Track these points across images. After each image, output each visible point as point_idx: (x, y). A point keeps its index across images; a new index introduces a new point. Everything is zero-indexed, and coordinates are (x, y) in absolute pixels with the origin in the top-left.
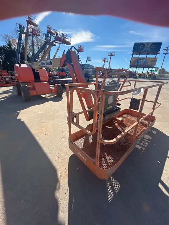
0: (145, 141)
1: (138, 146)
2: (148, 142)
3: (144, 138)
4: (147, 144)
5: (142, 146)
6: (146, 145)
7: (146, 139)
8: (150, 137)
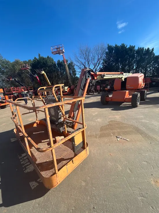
0: (26, 163)
1: (25, 155)
2: (23, 164)
3: (31, 164)
4: (22, 163)
5: (23, 157)
6: (22, 161)
7: (28, 165)
8: (28, 170)
